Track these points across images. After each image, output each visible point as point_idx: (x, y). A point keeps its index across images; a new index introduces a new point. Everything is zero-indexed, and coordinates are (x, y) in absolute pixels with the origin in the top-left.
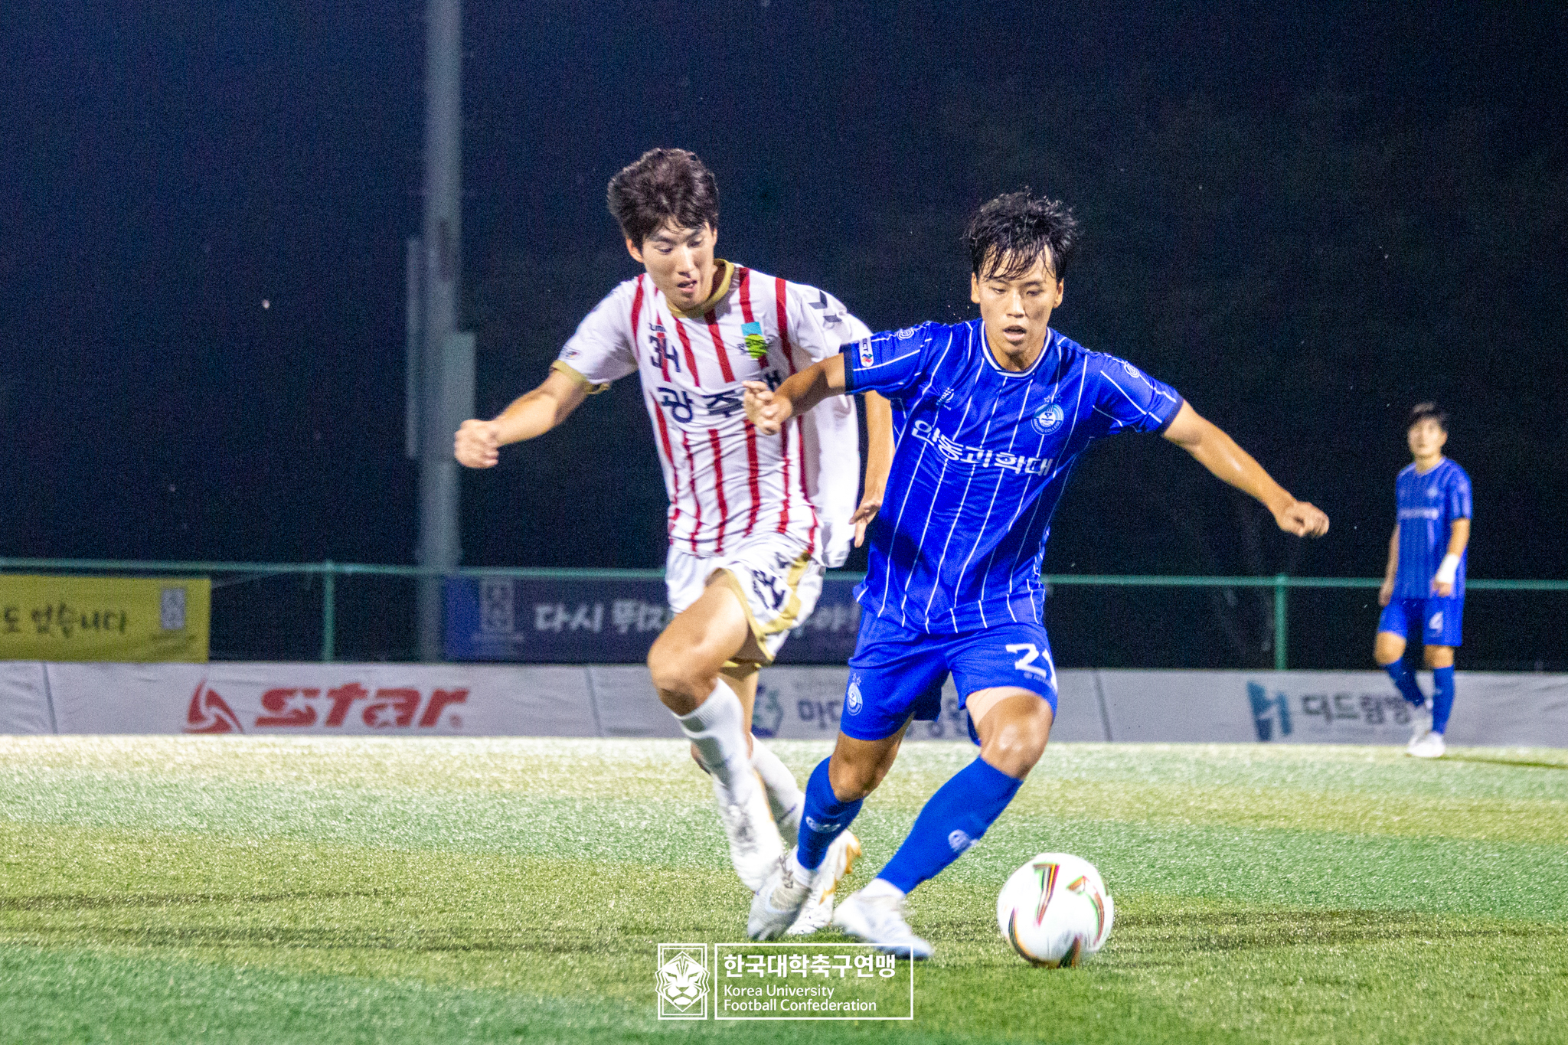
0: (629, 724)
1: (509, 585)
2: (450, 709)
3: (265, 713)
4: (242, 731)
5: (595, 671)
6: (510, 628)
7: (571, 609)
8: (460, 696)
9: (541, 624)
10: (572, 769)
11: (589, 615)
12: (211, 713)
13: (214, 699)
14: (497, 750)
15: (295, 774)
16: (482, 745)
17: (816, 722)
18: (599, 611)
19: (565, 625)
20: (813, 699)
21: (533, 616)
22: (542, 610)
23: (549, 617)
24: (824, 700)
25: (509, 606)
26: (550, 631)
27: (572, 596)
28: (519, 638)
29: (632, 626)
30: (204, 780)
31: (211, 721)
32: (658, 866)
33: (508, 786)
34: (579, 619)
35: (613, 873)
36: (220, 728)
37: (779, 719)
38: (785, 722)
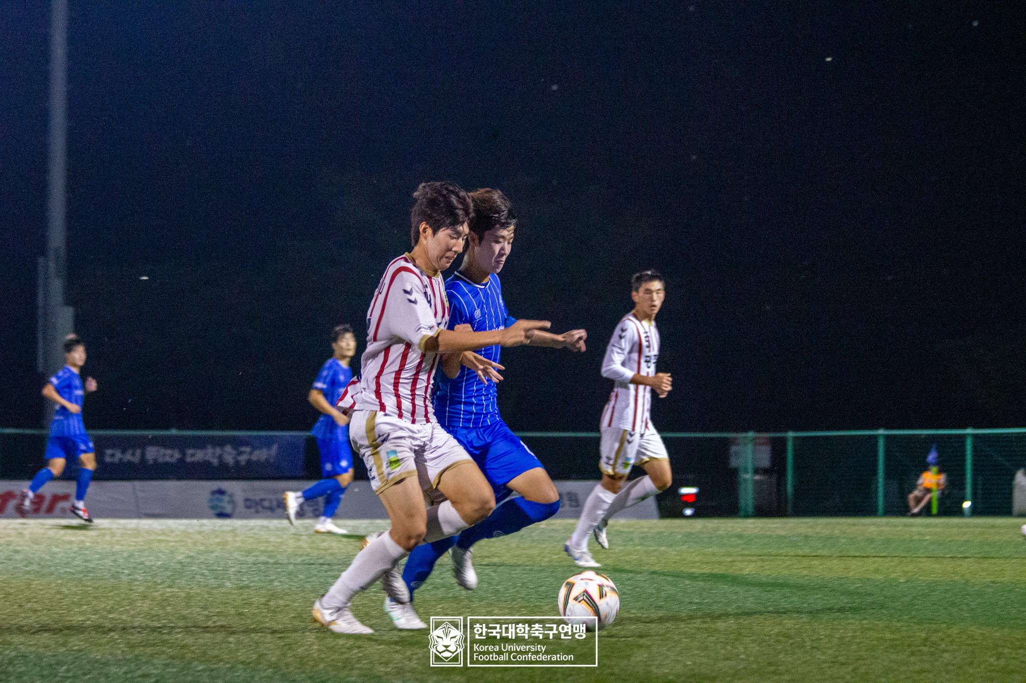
0: (153, 511)
2: (61, 504)
5: (138, 484)
7: (124, 452)
8: (66, 497)
9: (108, 459)
10: (123, 535)
11: (133, 454)
17: (253, 510)
18: (138, 452)
19: (121, 460)
20: (252, 497)
21: (104, 455)
22: (109, 452)
23: (113, 455)
24: (258, 497)
26: (112, 464)
27: (124, 444)
29: (155, 460)
32: (165, 585)
33: (88, 544)
34: (128, 457)
35: (141, 589)
37: (234, 509)
38: (237, 511)
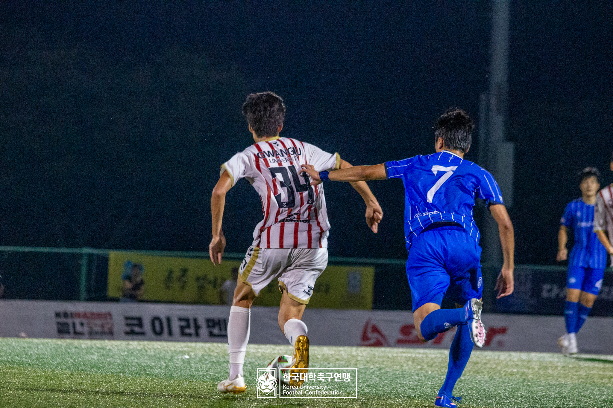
1: (529, 273)
2: (498, 338)
3: (401, 337)
4: (389, 345)
6: (528, 295)
8: (503, 331)
9: (545, 295)
12: (373, 336)
13: (375, 329)
14: (524, 358)
15: (419, 367)
16: (515, 356)
19: (558, 295)
21: (541, 290)
22: (546, 287)
23: (550, 291)
25: (529, 285)
26: (548, 299)
28: (532, 301)
30: (372, 369)
31: (373, 341)
33: (530, 376)
36: (378, 344)
